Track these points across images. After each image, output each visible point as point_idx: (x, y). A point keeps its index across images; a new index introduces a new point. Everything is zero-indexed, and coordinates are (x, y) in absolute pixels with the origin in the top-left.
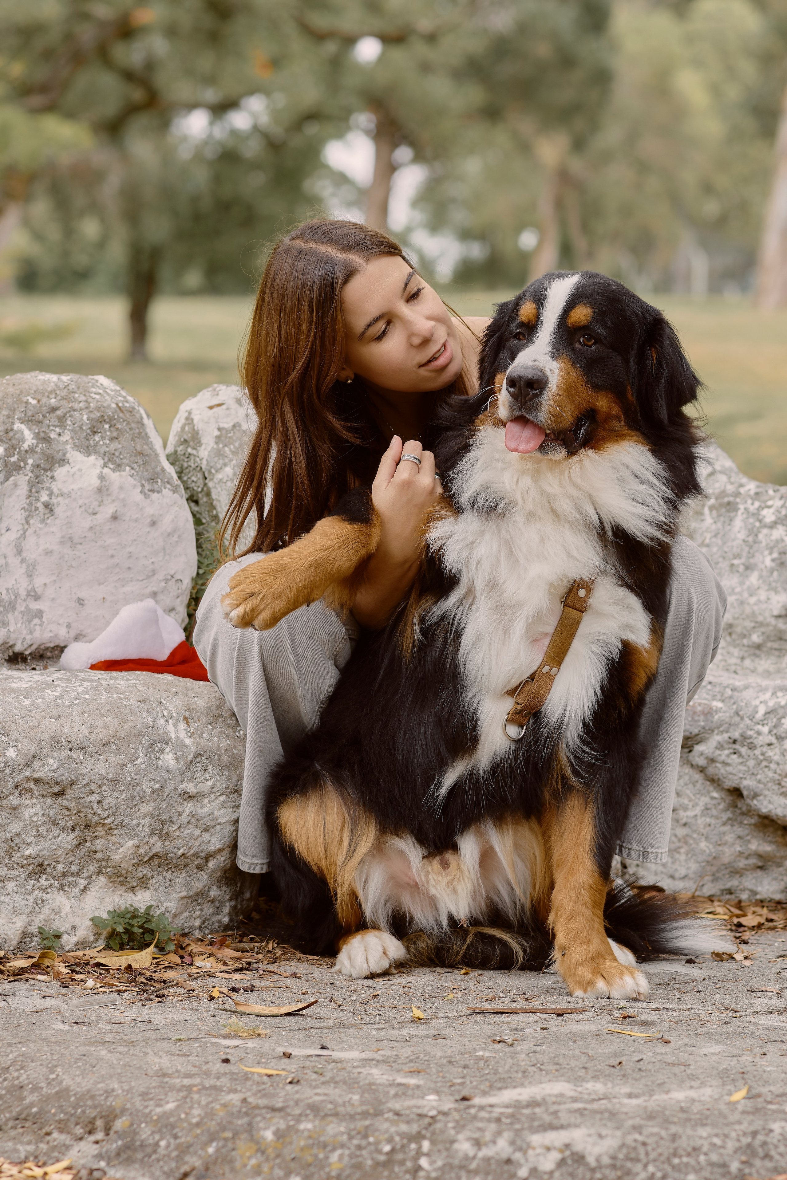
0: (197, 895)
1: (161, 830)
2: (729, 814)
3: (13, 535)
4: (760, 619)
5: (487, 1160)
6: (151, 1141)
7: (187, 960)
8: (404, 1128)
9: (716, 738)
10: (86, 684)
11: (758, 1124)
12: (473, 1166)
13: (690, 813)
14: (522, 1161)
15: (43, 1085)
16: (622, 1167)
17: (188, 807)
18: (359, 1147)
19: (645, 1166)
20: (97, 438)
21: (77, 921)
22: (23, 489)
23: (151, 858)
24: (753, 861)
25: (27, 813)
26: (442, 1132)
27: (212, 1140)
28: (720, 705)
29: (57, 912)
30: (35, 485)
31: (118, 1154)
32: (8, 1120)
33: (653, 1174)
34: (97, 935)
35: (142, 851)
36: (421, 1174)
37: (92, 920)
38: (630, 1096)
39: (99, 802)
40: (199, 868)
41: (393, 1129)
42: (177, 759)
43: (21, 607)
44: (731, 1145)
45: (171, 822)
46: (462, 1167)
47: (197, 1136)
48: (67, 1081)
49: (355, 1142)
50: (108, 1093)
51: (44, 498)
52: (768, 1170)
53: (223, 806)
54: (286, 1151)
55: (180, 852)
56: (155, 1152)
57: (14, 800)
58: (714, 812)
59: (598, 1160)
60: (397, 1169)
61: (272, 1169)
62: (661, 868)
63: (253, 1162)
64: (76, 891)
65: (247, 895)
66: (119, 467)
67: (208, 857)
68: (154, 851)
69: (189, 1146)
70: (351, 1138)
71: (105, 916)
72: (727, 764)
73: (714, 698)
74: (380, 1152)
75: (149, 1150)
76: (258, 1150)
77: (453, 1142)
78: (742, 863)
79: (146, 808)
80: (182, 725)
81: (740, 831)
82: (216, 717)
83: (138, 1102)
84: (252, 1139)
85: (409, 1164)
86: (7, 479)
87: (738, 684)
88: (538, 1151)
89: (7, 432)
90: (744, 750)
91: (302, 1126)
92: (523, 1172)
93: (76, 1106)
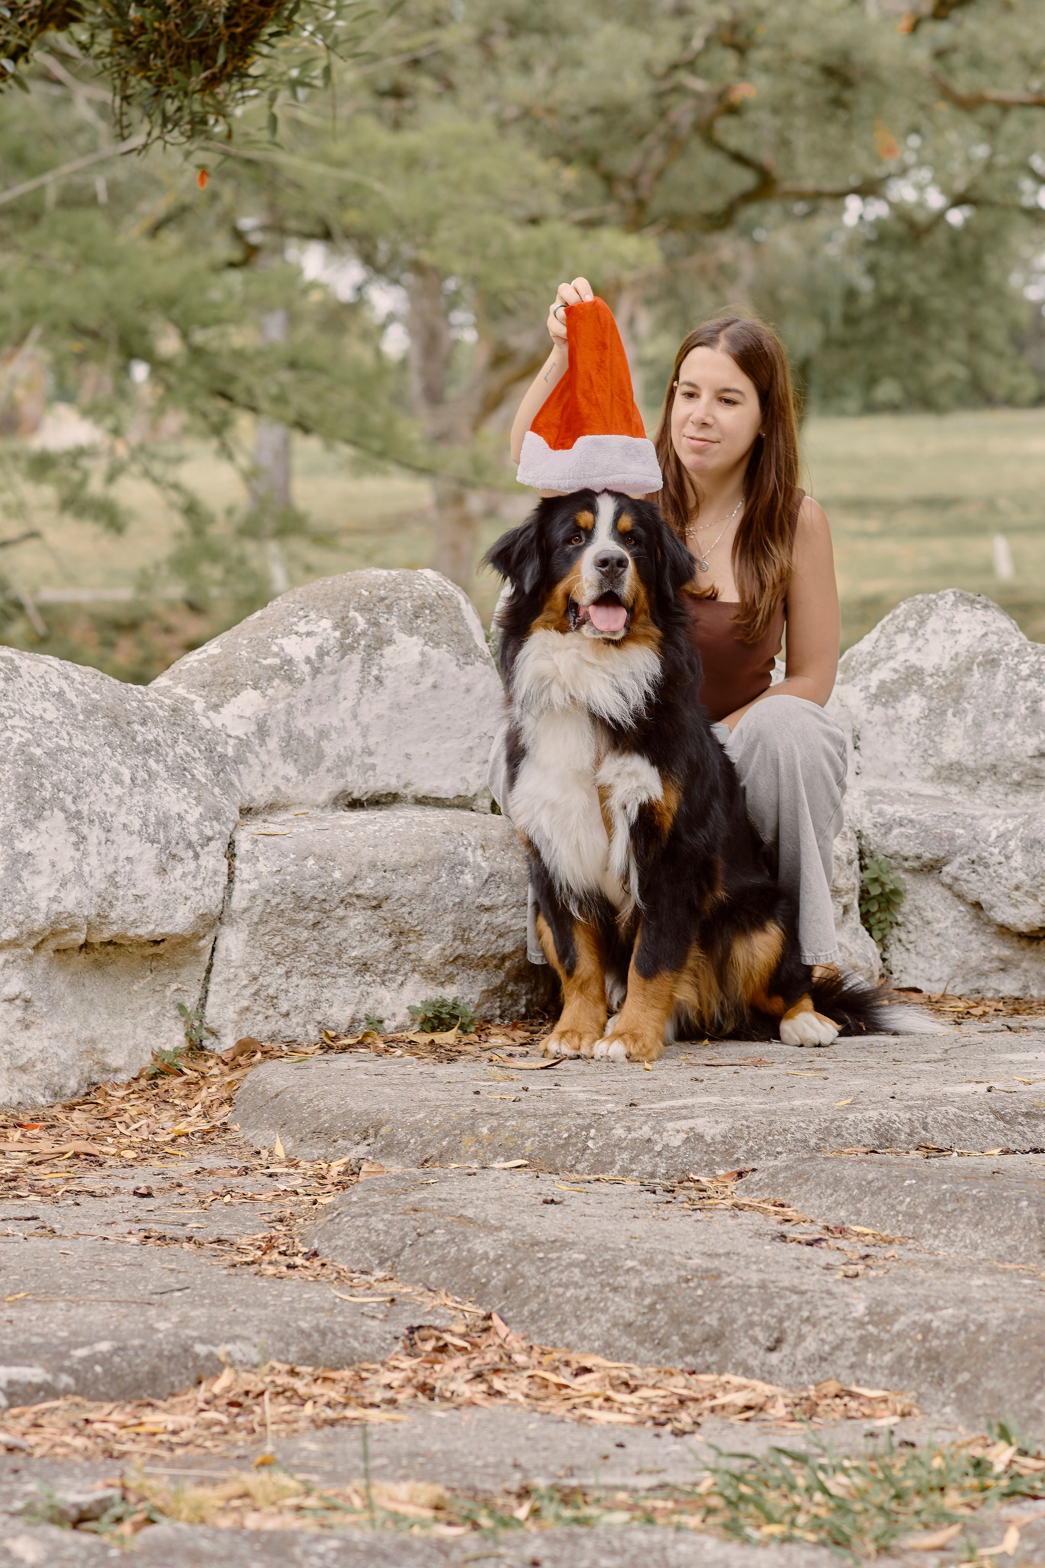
0: (497, 989)
1: (463, 936)
2: (974, 925)
3: (349, 704)
4: (1018, 759)
5: (634, 1140)
6: (404, 1140)
7: (484, 1038)
8: (580, 1121)
9: (959, 860)
10: (402, 821)
12: (624, 1144)
13: (942, 925)
14: (659, 1140)
15: (335, 1108)
16: (730, 1143)
17: (485, 917)
18: (547, 1135)
19: (747, 1142)
20: (419, 621)
21: (396, 1010)
22: (357, 665)
23: (456, 959)
24: (996, 964)
25: (352, 923)
27: (446, 1137)
28: (961, 831)
29: (380, 1002)
30: (367, 662)
31: (382, 1150)
32: (308, 1133)
34: (413, 1020)
35: (447, 952)
36: (587, 1151)
37: (409, 1008)
39: (410, 913)
40: (497, 967)
41: (572, 1123)
42: (475, 878)
43: (357, 761)
45: (471, 929)
47: (437, 1134)
48: (352, 1105)
49: (544, 1132)
50: (379, 1110)
51: (375, 672)
54: (496, 1141)
55: (480, 954)
56: (407, 1147)
57: (340, 912)
58: (962, 923)
59: (713, 1139)
60: (571, 1149)
61: (485, 1153)
62: (920, 973)
63: (472, 1149)
64: (395, 985)
65: (542, 991)
66: (437, 645)
67: (504, 958)
68: (458, 953)
69: (430, 1141)
70: (542, 1130)
71: (419, 1005)
72: (968, 882)
73: (957, 826)
74: (561, 1138)
75: (403, 1146)
76: (477, 1141)
77: (612, 1129)
78: (986, 967)
79: (450, 918)
80: (479, 852)
81: (984, 939)
82: (508, 846)
83: (399, 1116)
84: (473, 1134)
85: (580, 1145)
86: (343, 657)
87: (977, 813)
88: (671, 1133)
89: (343, 619)
90: (980, 869)
91: (509, 1124)
92: (658, 1148)
93: (357, 1120)
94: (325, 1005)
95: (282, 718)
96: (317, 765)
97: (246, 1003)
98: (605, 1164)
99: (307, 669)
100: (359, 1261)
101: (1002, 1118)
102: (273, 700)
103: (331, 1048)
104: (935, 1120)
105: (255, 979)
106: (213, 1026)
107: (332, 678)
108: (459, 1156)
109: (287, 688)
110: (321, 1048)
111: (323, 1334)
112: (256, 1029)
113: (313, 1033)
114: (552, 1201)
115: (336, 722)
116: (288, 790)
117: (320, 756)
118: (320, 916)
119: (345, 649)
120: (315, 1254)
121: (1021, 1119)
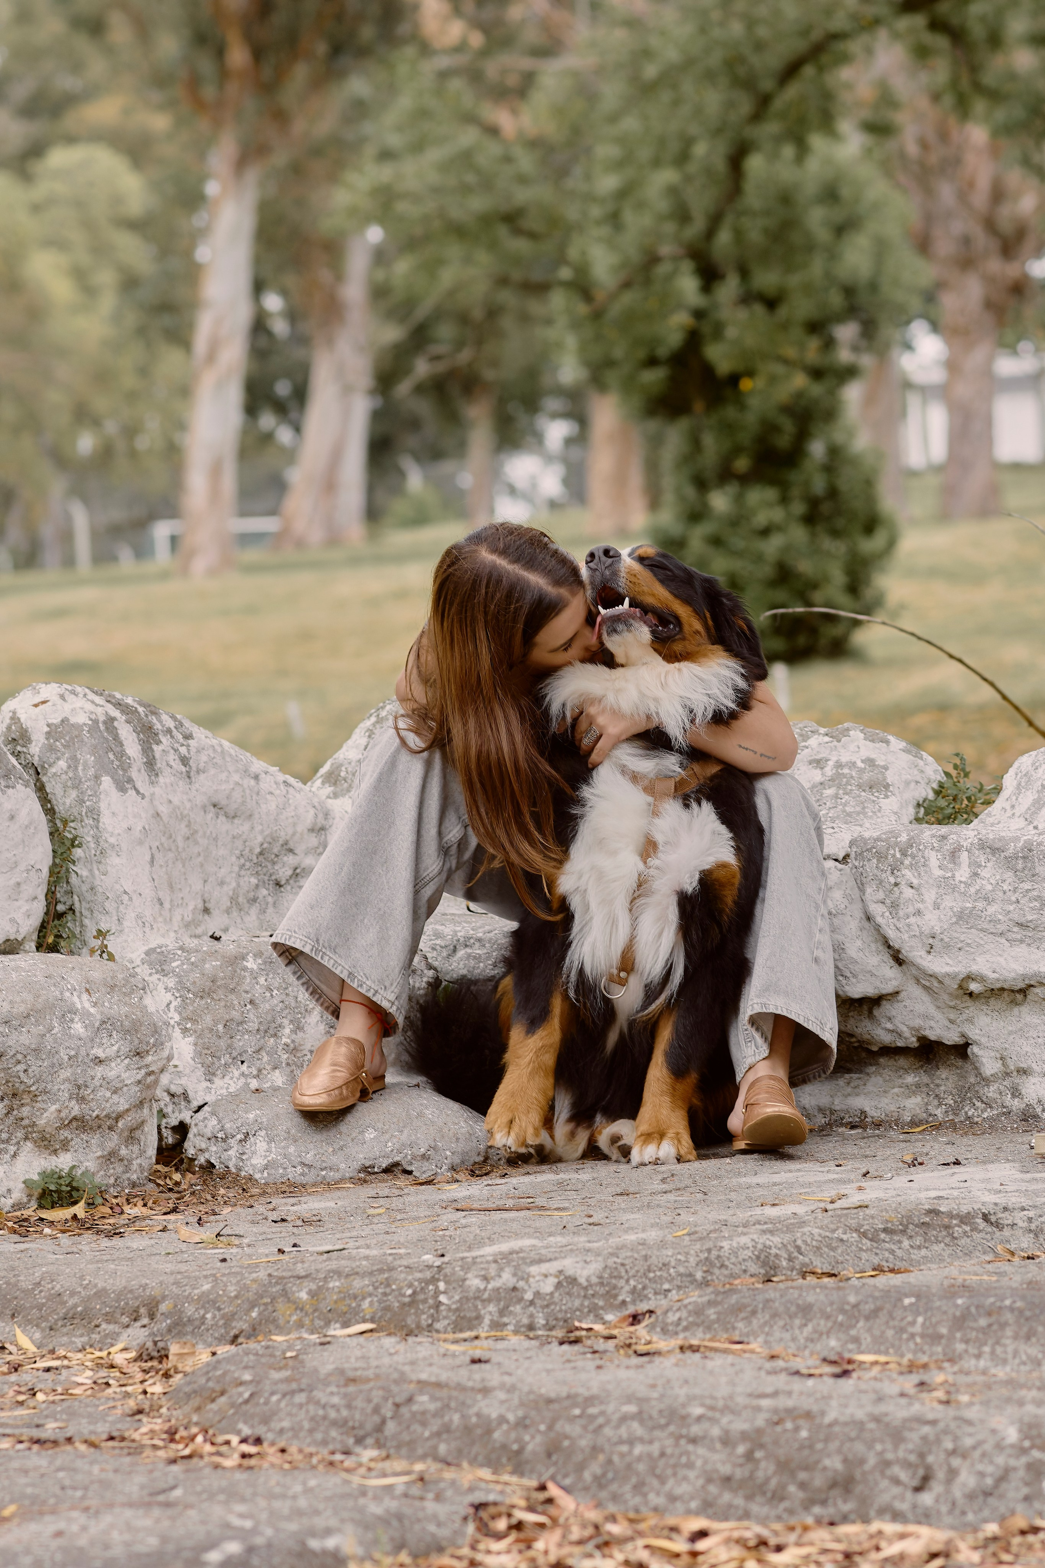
0: (110, 1154)
1: (78, 1094)
5: (497, 1290)
6: (197, 1316)
7: (117, 1210)
8: (419, 1275)
11: (709, 1244)
12: (486, 1296)
14: (526, 1287)
15: (79, 1289)
16: (608, 1284)
17: (99, 1071)
18: (385, 1294)
19: (627, 1281)
21: (11, 1185)
23: (71, 1121)
26: (453, 1274)
27: (252, 1307)
31: (169, 1331)
32: (56, 1321)
33: (635, 1287)
34: (30, 1196)
35: (63, 1115)
36: (442, 1308)
37: (24, 1182)
38: (589, 1242)
39: (25, 1071)
40: (110, 1128)
41: (410, 1277)
42: (86, 1027)
44: (693, 1260)
45: (86, 1086)
46: (476, 1298)
47: (239, 1305)
48: (101, 1285)
49: (380, 1290)
50: (144, 1287)
52: (725, 1276)
53: (128, 1068)
54: (322, 1305)
55: (94, 1114)
56: (203, 1323)
59: (587, 1280)
60: (421, 1307)
61: (312, 1321)
63: (294, 1318)
64: (7, 1157)
67: (118, 1118)
68: (73, 1114)
69: (234, 1314)
70: (376, 1288)
71: (36, 1177)
74: (404, 1295)
75: (197, 1323)
76: (296, 1309)
77: (464, 1280)
79: (65, 1074)
80: (85, 996)
84: (289, 1300)
85: (431, 1301)
88: (537, 1278)
91: (331, 1285)
92: (529, 1296)
93: (118, 1300)
98: (470, 1320)
100: (326, 1441)
101: (864, 1235)
104: (805, 1242)
108: (277, 1327)
111: (399, 1520)
114: (480, 1361)
121: (882, 1236)
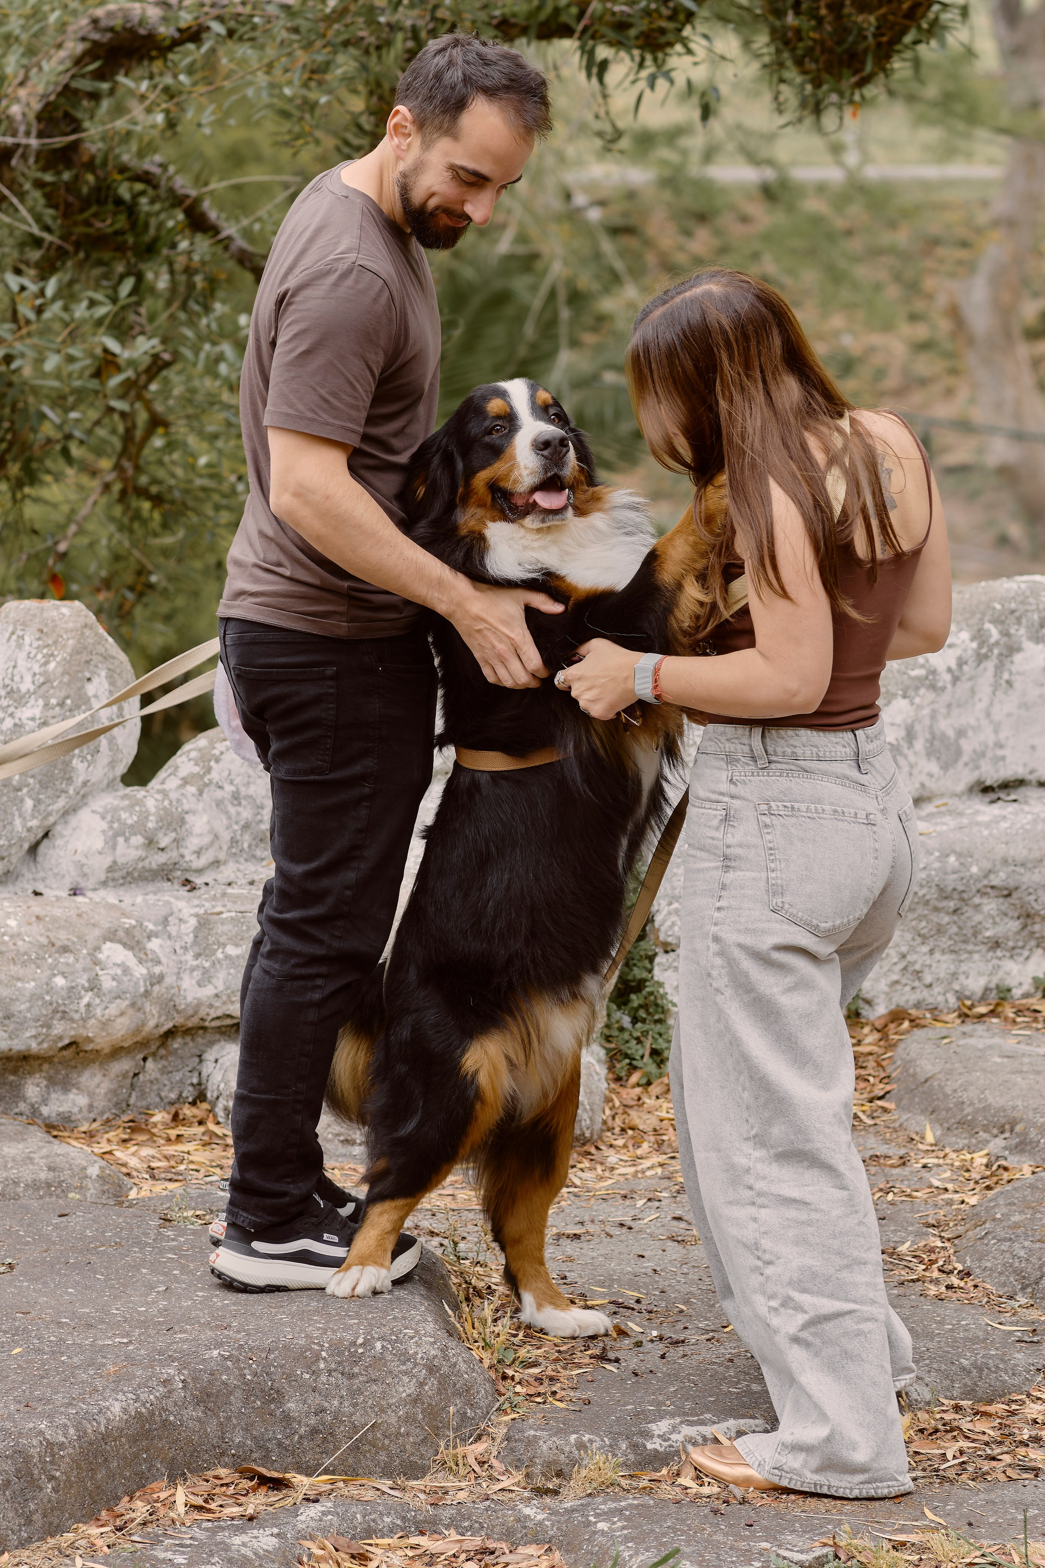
3: (983, 705)
6: (1036, 1139)
10: (1029, 817)
15: (976, 1101)
21: (1022, 979)
22: (991, 671)
25: (986, 909)
29: (1008, 974)
30: (999, 668)
31: (1016, 1147)
34: (1037, 988)
37: (1033, 979)
39: (1036, 900)
43: (989, 754)
50: (1014, 1108)
51: (1006, 676)
57: (977, 900)
75: (1034, 1145)
83: (1031, 1114)
86: (979, 665)
89: (979, 631)
93: (995, 1115)
94: (962, 977)
95: (927, 722)
96: (956, 761)
97: (895, 977)
99: (948, 677)
100: (1004, 1285)
102: (920, 707)
103: (967, 1016)
105: (904, 956)
106: (868, 996)
107: (968, 685)
109: (931, 696)
110: (960, 1016)
111: (980, 1370)
112: (904, 998)
113: (952, 1000)
115: (972, 722)
116: (931, 785)
117: (959, 752)
118: (960, 904)
119: (981, 658)
120: (968, 1274)
